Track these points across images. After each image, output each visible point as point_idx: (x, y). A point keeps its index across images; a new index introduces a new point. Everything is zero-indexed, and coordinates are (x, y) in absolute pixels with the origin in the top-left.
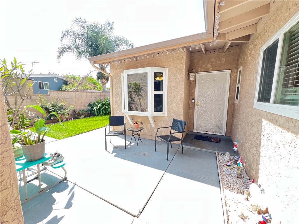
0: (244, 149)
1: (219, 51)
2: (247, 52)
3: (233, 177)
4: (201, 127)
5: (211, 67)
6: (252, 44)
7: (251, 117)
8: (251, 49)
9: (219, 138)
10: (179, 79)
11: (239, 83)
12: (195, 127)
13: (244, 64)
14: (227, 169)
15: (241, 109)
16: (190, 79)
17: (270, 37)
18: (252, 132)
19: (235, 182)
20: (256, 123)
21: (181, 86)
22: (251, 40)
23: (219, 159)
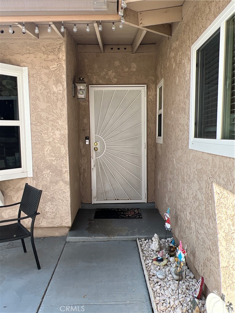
0: (179, 222)
1: (125, 49)
2: (170, 54)
3: (171, 282)
4: (106, 193)
5: (115, 77)
6: (177, 40)
7: (186, 165)
8: (175, 50)
9: (138, 209)
10: (56, 95)
11: (160, 108)
12: (94, 193)
13: (166, 75)
14: (159, 267)
15: (168, 152)
16: (77, 96)
17: (205, 28)
18: (191, 192)
19: (175, 292)
20: (196, 176)
21: (61, 110)
22: (174, 33)
23: (142, 250)
